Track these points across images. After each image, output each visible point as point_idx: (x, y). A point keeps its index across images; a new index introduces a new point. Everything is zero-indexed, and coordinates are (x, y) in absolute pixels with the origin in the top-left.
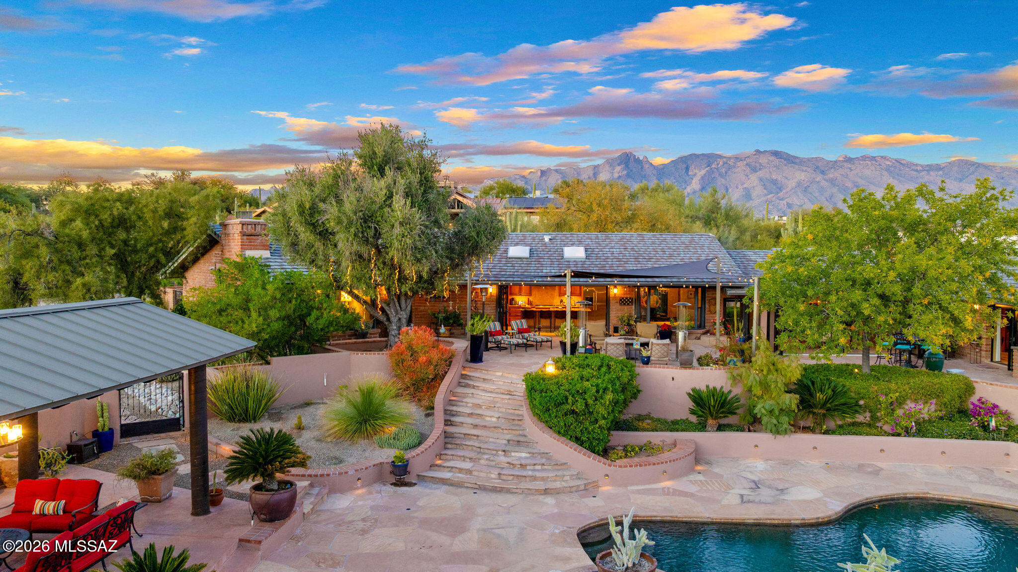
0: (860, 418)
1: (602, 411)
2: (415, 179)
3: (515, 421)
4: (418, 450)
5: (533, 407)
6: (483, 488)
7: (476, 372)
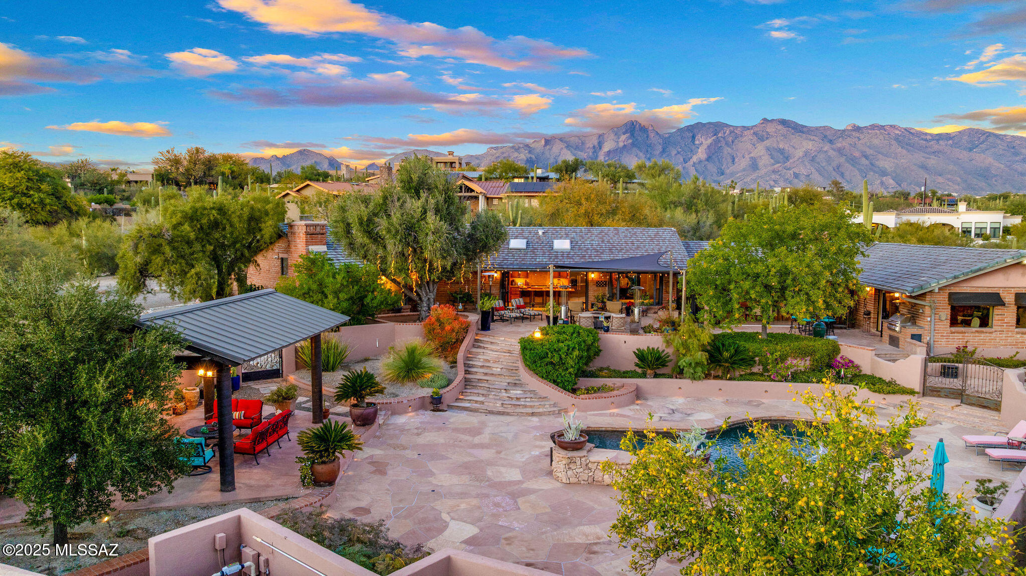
0: (755, 369)
1: (571, 362)
2: (441, 199)
3: (513, 370)
4: (447, 389)
5: (525, 360)
6: (491, 412)
7: (485, 337)
